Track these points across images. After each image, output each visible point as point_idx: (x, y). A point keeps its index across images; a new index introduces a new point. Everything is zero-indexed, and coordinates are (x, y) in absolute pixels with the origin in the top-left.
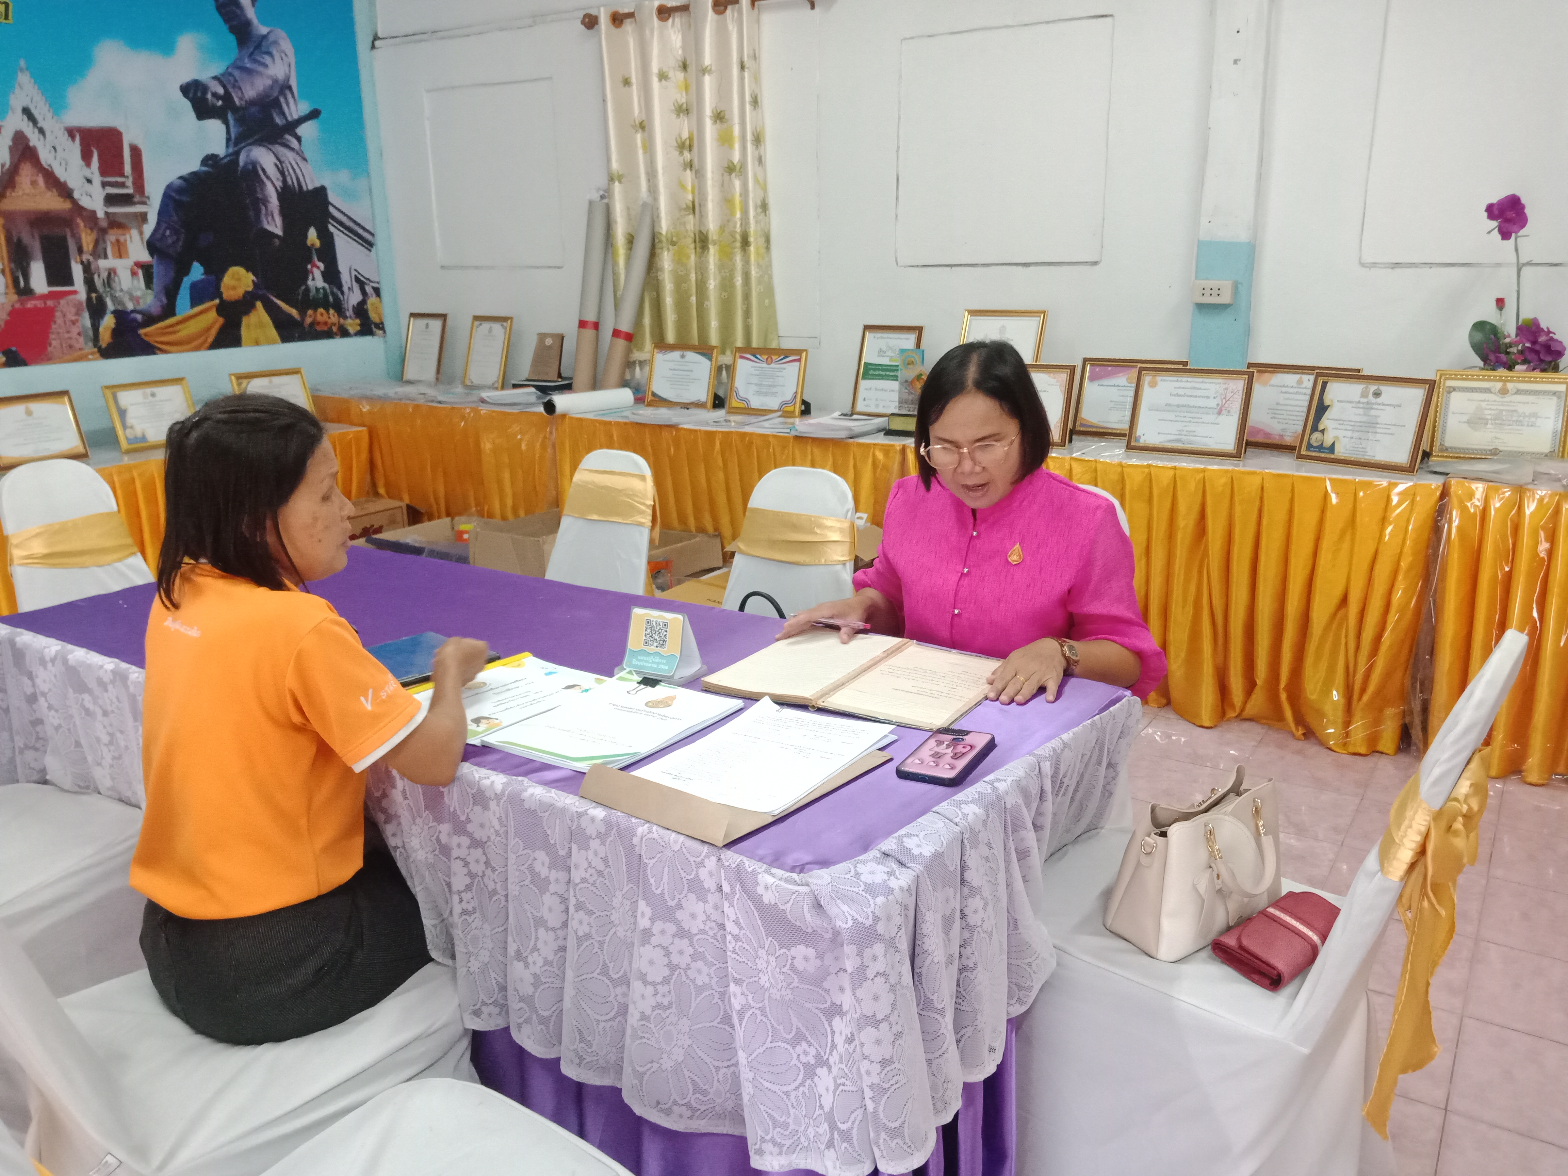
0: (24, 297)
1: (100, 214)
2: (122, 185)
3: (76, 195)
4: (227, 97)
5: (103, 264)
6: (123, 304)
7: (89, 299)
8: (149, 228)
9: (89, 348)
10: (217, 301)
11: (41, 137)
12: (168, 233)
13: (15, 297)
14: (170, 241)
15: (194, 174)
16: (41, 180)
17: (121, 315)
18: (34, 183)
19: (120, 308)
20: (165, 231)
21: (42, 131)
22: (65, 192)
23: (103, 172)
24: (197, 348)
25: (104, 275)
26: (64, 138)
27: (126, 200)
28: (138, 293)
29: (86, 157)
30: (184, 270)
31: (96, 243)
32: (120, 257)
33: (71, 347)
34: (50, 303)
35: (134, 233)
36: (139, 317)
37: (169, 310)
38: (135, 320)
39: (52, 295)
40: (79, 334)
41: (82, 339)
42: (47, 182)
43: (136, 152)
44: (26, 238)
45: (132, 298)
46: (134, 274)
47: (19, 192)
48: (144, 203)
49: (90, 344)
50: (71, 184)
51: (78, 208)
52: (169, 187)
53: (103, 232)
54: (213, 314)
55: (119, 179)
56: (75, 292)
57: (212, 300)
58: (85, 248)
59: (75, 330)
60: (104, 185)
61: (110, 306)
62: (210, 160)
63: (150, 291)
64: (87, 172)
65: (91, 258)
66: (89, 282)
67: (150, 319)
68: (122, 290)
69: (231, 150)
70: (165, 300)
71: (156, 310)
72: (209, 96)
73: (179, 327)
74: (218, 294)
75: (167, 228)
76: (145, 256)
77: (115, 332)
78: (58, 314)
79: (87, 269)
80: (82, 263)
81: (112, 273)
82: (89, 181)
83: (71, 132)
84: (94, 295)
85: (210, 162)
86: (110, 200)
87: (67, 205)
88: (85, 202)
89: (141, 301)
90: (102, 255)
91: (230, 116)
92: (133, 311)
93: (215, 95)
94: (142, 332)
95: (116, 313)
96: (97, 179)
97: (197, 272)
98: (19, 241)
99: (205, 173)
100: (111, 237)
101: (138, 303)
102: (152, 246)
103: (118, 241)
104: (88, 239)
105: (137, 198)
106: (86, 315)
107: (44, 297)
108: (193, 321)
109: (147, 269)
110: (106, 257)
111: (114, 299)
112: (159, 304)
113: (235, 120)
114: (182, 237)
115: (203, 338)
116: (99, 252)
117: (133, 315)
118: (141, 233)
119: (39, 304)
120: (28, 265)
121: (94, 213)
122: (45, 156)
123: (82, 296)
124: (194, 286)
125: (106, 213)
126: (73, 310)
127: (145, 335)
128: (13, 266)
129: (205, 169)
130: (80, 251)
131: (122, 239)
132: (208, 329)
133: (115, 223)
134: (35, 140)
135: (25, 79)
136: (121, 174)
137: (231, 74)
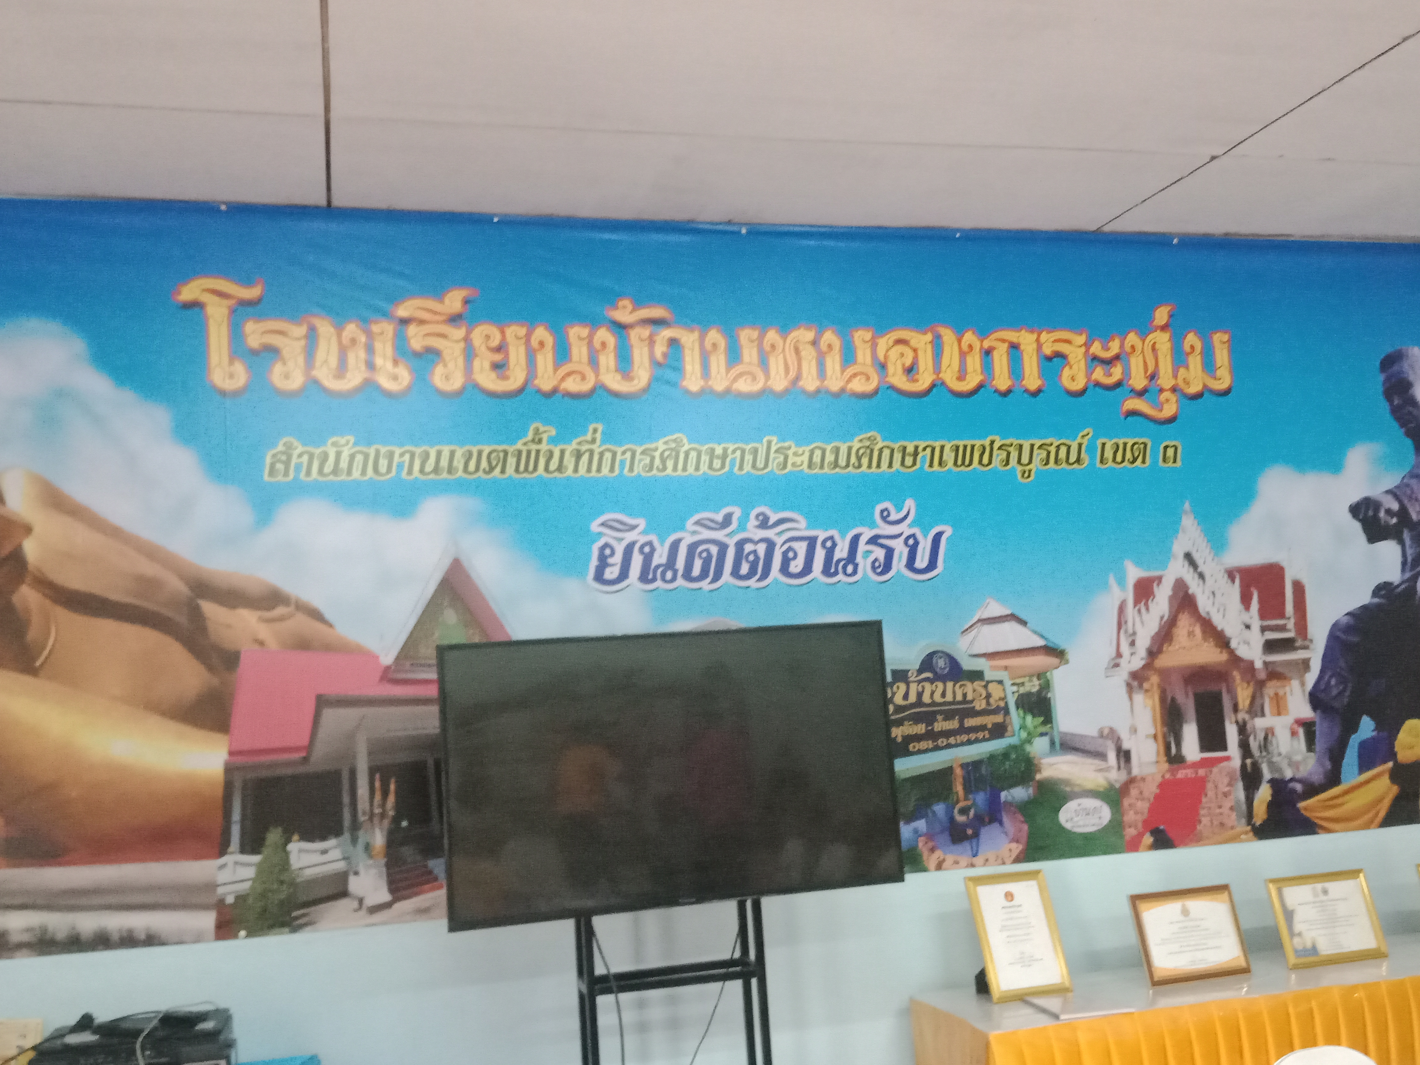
0: (1175, 766)
1: (1258, 665)
2: (1282, 628)
3: (1233, 644)
4: (1403, 513)
5: (1259, 723)
6: (1279, 770)
7: (1243, 766)
8: (1311, 678)
9: (1242, 826)
10: (1390, 764)
11: (1201, 582)
12: (1333, 682)
13: (1166, 766)
14: (1335, 692)
15: (1364, 608)
16: (1198, 630)
17: (1278, 785)
18: (1191, 634)
19: (1277, 776)
20: (1329, 682)
21: (1201, 576)
22: (1222, 641)
23: (1263, 616)
24: (1367, 826)
25: (1261, 736)
26: (1223, 580)
27: (1286, 645)
28: (1298, 758)
29: (1246, 600)
30: (1351, 727)
31: (1253, 698)
32: (1279, 714)
33: (1222, 824)
34: (1201, 772)
35: (1295, 683)
36: (1299, 787)
37: (1333, 778)
38: (1293, 791)
39: (1204, 763)
40: (1232, 808)
41: (1234, 815)
42: (1204, 632)
43: (1299, 588)
44: (1181, 698)
45: (1291, 764)
46: (1294, 734)
47: (1175, 646)
48: (1306, 648)
49: (1244, 821)
50: (1229, 632)
51: (1235, 660)
52: (1335, 626)
53: (1260, 685)
54: (1385, 781)
55: (1280, 622)
56: (1228, 759)
57: (1385, 762)
58: (1241, 706)
59: (1228, 803)
60: (1263, 629)
61: (1267, 774)
62: (1383, 589)
63: (1312, 754)
64: (1246, 617)
65: (1247, 717)
66: (1244, 746)
67: (1312, 790)
68: (1280, 754)
69: (1408, 575)
70: (1328, 765)
71: (1317, 778)
72: (1382, 514)
73: (1347, 797)
74: (1392, 755)
75: (1331, 677)
76: (1306, 712)
77: (1272, 806)
78: (1210, 786)
79: (1242, 729)
80: (1237, 722)
81: (1269, 733)
82: (1248, 627)
83: (1231, 574)
84: (1249, 761)
85: (1383, 592)
86: (1270, 646)
87: (1224, 657)
88: (1243, 652)
89: (1301, 768)
90: (1259, 714)
91: (1406, 535)
92: (1292, 780)
93: (1388, 512)
94: (1301, 805)
95: (1273, 782)
96: (1256, 623)
97: (1367, 727)
98: (1173, 700)
99: (1378, 606)
100: (1270, 690)
101: (1298, 769)
102: (1316, 699)
103: (1276, 694)
104: (1244, 694)
105: (1299, 643)
106: (1240, 785)
107: (1196, 765)
108: (1362, 790)
109: (1308, 727)
110: (1263, 715)
111: (1271, 764)
112: (1321, 770)
113: (1412, 539)
114: (1350, 685)
115: (1373, 812)
116: (1256, 710)
117: (1291, 785)
118: (1303, 684)
119: (1189, 773)
120: (1181, 726)
121: (1251, 663)
122: (1204, 604)
123: (1236, 763)
124: (1363, 746)
125: (1266, 664)
126: (1226, 780)
127: (1305, 809)
128: (1165, 729)
129: (1376, 600)
130: (1236, 709)
131: (1281, 692)
132: (1380, 800)
133: (1274, 674)
134: (1194, 587)
135: (1188, 522)
136: (1282, 615)
137: (1407, 485)
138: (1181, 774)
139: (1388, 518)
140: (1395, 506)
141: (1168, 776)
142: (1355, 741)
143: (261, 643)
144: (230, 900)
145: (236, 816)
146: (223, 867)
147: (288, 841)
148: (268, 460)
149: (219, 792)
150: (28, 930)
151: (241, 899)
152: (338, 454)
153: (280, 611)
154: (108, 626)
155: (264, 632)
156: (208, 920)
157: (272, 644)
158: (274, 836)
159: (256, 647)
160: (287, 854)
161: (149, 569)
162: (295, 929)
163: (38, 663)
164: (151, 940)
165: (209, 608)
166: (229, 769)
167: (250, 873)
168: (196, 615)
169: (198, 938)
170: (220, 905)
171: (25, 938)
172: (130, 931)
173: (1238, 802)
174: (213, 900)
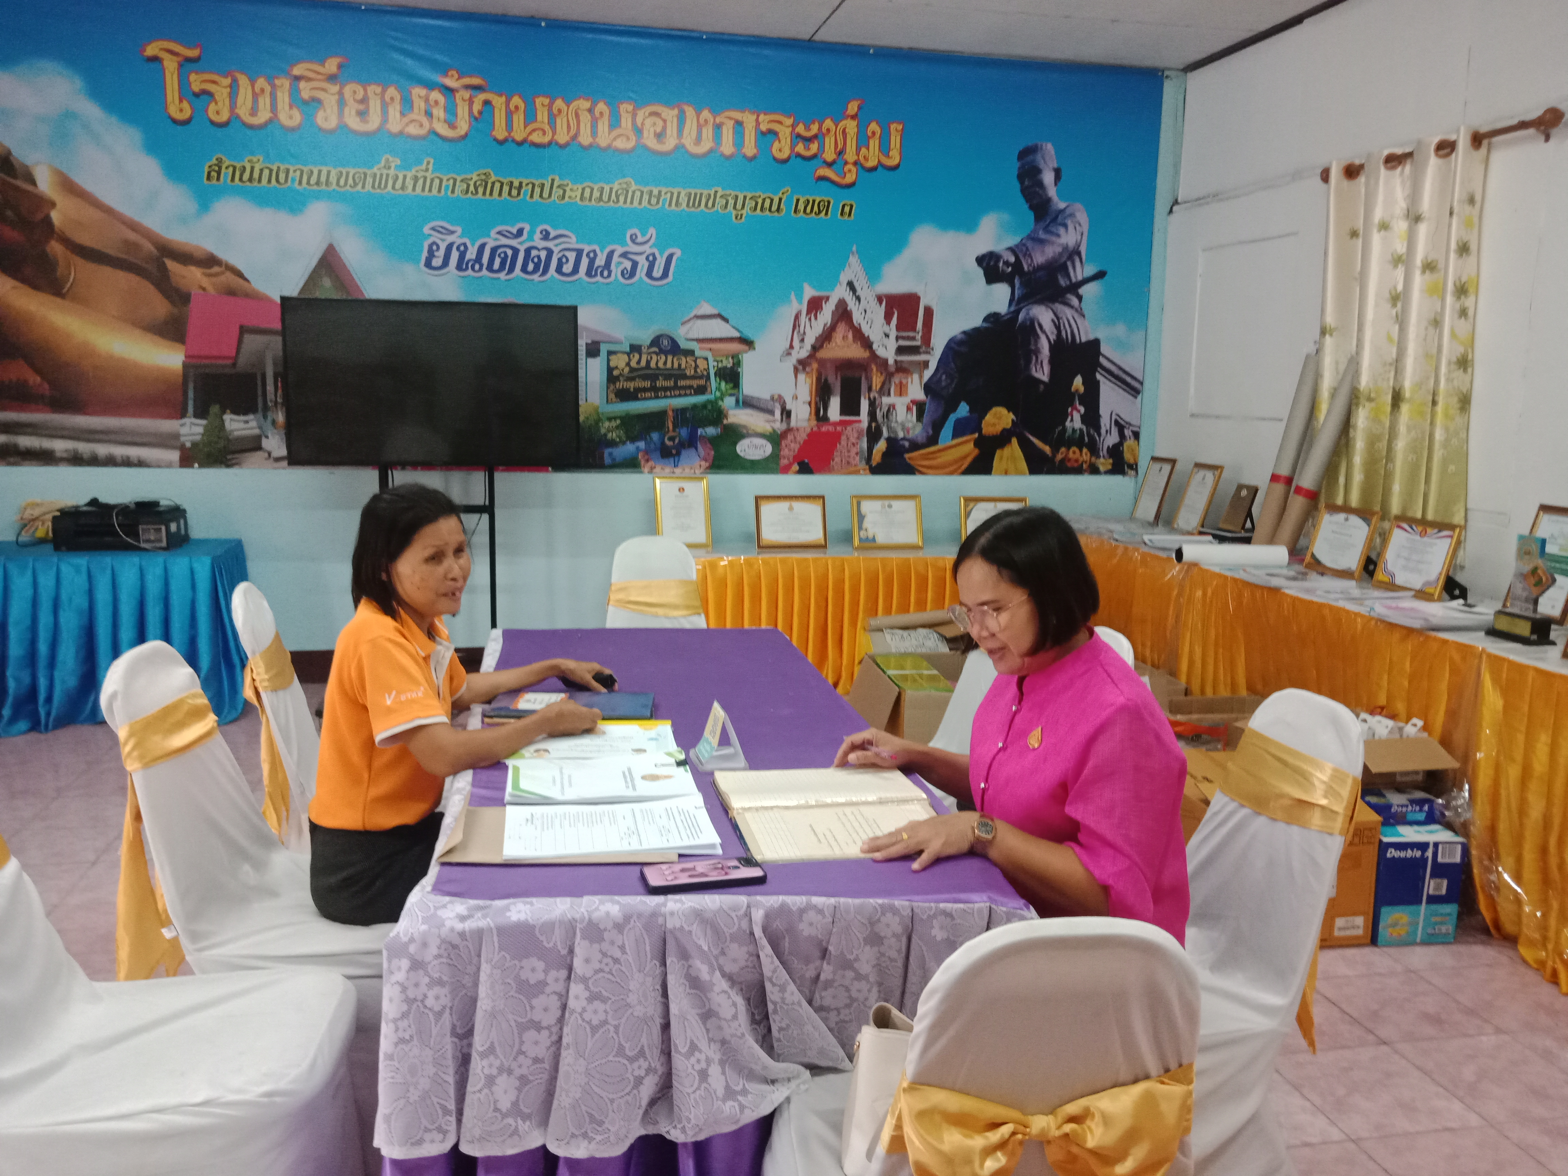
0: (821, 423)
1: (891, 362)
2: (913, 339)
3: (875, 347)
4: (1017, 265)
5: (886, 400)
6: (896, 433)
7: (870, 427)
8: (928, 374)
9: (863, 465)
10: (976, 435)
11: (857, 303)
12: (944, 377)
13: (814, 422)
14: (943, 384)
15: (976, 330)
16: (850, 335)
17: (892, 442)
18: (845, 338)
19: (892, 435)
20: (941, 376)
21: (858, 299)
22: (867, 343)
23: (898, 328)
24: (951, 473)
25: (885, 409)
26: (874, 302)
27: (914, 350)
28: (910, 425)
29: (888, 318)
30: (954, 409)
31: (883, 384)
32: (900, 395)
33: (848, 463)
34: (839, 428)
35: (916, 377)
36: (907, 444)
37: (933, 440)
38: (904, 446)
39: (842, 423)
40: (857, 454)
41: (858, 458)
42: (854, 337)
43: (929, 312)
44: (831, 379)
45: (903, 428)
46: (909, 409)
47: (833, 344)
48: (928, 353)
49: (864, 462)
50: (872, 338)
51: (874, 356)
52: (952, 341)
53: (890, 376)
54: (971, 445)
55: (911, 334)
56: (860, 421)
57: (973, 433)
58: (874, 387)
59: (854, 450)
60: (897, 338)
61: (885, 433)
62: (993, 318)
63: (920, 424)
64: (886, 329)
65: (877, 396)
66: (872, 415)
67: (915, 446)
68: (897, 422)
69: (1013, 309)
70: (931, 432)
71: (921, 439)
72: (1001, 264)
73: (938, 455)
74: (979, 429)
75: (944, 373)
76: (920, 396)
77: (885, 455)
78: (843, 438)
79: (872, 404)
80: (869, 399)
81: (891, 408)
82: (887, 336)
83: (880, 299)
84: (873, 425)
85: (992, 319)
86: (900, 350)
87: (866, 354)
88: (881, 352)
89: (911, 432)
90: (886, 393)
91: (1017, 282)
92: (904, 439)
93: (1007, 263)
94: (907, 456)
95: (889, 440)
96: (893, 333)
97: (963, 410)
98: (826, 380)
99: (986, 329)
100: (896, 379)
101: (908, 432)
102: (928, 388)
103: (901, 383)
104: (877, 380)
105: (923, 349)
106: (865, 439)
107: (835, 424)
108: (953, 450)
109: (920, 407)
110: (889, 394)
111: (889, 428)
112: (925, 434)
113: (1021, 283)
114: (956, 380)
115: (960, 464)
116: (884, 390)
117: (901, 442)
118: (921, 377)
119: (831, 428)
120: (829, 399)
121: (886, 361)
122: (857, 317)
123: (865, 424)
124: (958, 422)
125: (896, 361)
126: (856, 435)
127: (909, 459)
128: (818, 399)
129: (985, 325)
130: (870, 389)
131: (904, 381)
132: (964, 458)
133: (902, 369)
134: (852, 304)
135: (854, 260)
136: (914, 329)
137: (1024, 245)
138: (824, 429)
139: (1005, 268)
140: (1012, 259)
141: (815, 429)
142: (952, 418)
143: (204, 289)
144: (188, 445)
145: (191, 394)
146: (182, 425)
147: (224, 412)
148: (206, 170)
149: (180, 380)
150: (66, 451)
151: (195, 445)
152: (252, 168)
153: (216, 269)
154: (106, 271)
155: (205, 282)
156: (174, 456)
157: (211, 290)
158: (215, 409)
159: (201, 292)
160: (223, 421)
161: (132, 236)
162: (228, 466)
163: (65, 290)
164: (141, 464)
165: (170, 264)
166: (185, 366)
167: (200, 430)
168: (163, 269)
169: (169, 465)
170: (182, 448)
171: (65, 455)
172: (128, 458)
173: (862, 451)
174: (179, 444)
